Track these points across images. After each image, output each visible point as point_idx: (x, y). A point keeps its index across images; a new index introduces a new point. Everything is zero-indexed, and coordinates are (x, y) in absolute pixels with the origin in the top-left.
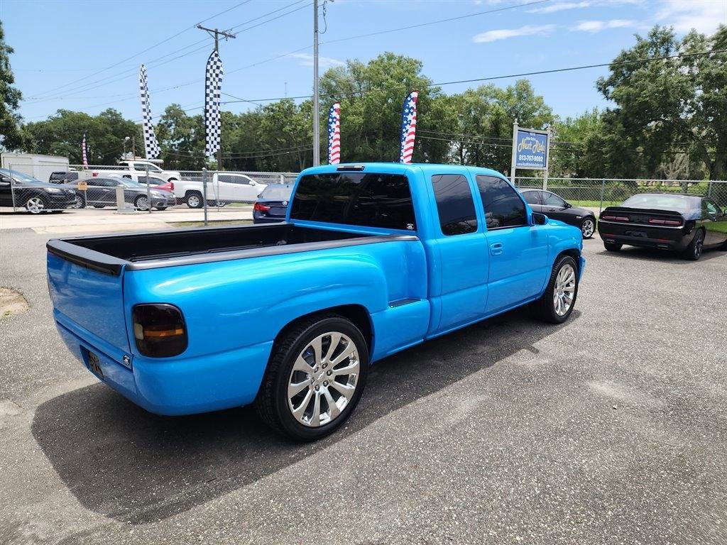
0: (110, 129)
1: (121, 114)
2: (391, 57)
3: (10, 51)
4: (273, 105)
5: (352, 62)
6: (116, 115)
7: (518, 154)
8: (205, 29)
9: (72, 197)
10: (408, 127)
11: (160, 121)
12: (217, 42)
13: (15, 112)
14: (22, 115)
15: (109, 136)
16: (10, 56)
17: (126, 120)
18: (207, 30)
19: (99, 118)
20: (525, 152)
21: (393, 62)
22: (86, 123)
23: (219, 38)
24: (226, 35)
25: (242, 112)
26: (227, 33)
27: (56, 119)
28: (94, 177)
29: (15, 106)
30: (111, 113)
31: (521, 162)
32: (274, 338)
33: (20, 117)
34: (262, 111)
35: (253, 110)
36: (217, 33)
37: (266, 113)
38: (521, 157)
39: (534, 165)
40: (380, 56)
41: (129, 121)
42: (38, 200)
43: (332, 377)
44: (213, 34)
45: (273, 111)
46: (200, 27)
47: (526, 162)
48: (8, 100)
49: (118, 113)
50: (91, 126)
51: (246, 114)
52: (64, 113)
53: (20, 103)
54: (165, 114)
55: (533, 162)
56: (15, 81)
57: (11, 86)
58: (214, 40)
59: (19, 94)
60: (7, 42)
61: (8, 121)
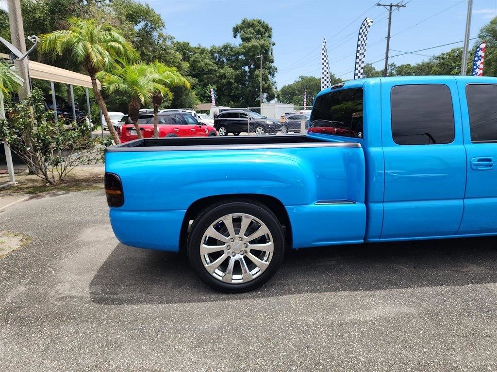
3: (274, 44)
4: (444, 54)
9: (279, 126)
13: (274, 80)
16: (274, 47)
18: (384, 5)
22: (313, 83)
23: (393, 9)
25: (418, 63)
26: (399, 5)
27: (298, 82)
28: (301, 114)
29: (273, 76)
32: (187, 208)
33: (275, 82)
34: (435, 61)
35: (427, 60)
36: (391, 6)
37: (437, 61)
42: (262, 128)
43: (248, 250)
44: (389, 7)
45: (443, 59)
46: (379, 5)
48: (270, 73)
52: (302, 78)
53: (276, 74)
56: (275, 61)
57: (272, 65)
58: (389, 12)
59: (276, 69)
60: (273, 40)
61: (269, 85)
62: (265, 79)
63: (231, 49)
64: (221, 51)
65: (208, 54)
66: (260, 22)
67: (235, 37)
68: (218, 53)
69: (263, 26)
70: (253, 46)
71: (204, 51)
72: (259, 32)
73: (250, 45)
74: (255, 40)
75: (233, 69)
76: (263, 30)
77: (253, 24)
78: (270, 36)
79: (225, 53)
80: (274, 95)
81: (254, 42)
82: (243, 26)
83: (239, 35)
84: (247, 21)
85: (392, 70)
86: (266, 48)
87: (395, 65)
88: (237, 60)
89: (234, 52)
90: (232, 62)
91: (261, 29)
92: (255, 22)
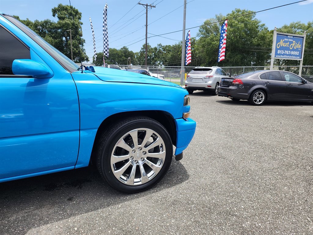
0: (123, 54)
1: (128, 48)
2: (238, 11)
3: (82, 24)
5: (218, 15)
6: (126, 49)
7: (277, 50)
8: (142, 4)
10: (223, 40)
11: (141, 50)
12: (147, 10)
13: (83, 48)
14: (85, 49)
15: (123, 57)
16: (82, 26)
17: (130, 51)
18: (143, 5)
19: (120, 51)
20: (282, 48)
21: (239, 13)
22: (115, 53)
23: (148, 8)
24: (151, 6)
26: (152, 5)
29: (83, 45)
30: (124, 48)
31: (280, 54)
35: (178, 43)
36: (147, 6)
38: (279, 52)
39: (291, 57)
40: (233, 11)
41: (131, 51)
44: (146, 6)
46: (140, 4)
47: (284, 55)
48: (80, 43)
49: (127, 48)
50: (117, 54)
51: (175, 45)
53: (84, 44)
54: (143, 47)
55: (290, 55)
56: (83, 35)
57: (82, 38)
58: (146, 9)
59: (84, 40)
60: (81, 21)
61: (79, 51)
62: (77, 47)
63: (51, 24)
64: (43, 25)
65: (33, 26)
66: (71, 7)
67: (54, 16)
68: (41, 25)
69: (74, 11)
70: (66, 23)
71: (30, 23)
72: (71, 14)
73: (64, 22)
74: (67, 19)
75: (53, 38)
76: (74, 13)
77: (67, 8)
78: (80, 18)
79: (46, 27)
80: (83, 58)
81: (67, 21)
82: (59, 8)
83: (57, 15)
84: (62, 6)
85: (160, 48)
86: (76, 26)
87: (161, 45)
88: (56, 32)
89: (53, 26)
90: (52, 33)
91: (73, 12)
92: (68, 7)
